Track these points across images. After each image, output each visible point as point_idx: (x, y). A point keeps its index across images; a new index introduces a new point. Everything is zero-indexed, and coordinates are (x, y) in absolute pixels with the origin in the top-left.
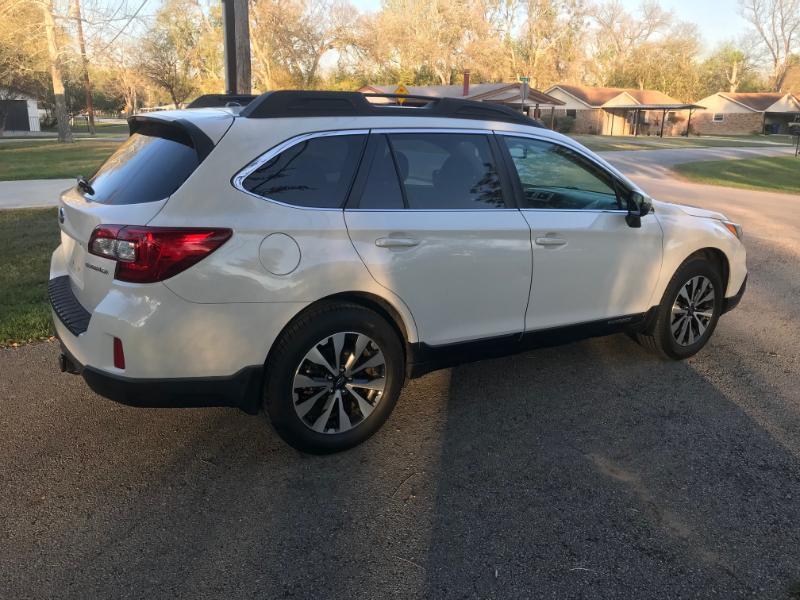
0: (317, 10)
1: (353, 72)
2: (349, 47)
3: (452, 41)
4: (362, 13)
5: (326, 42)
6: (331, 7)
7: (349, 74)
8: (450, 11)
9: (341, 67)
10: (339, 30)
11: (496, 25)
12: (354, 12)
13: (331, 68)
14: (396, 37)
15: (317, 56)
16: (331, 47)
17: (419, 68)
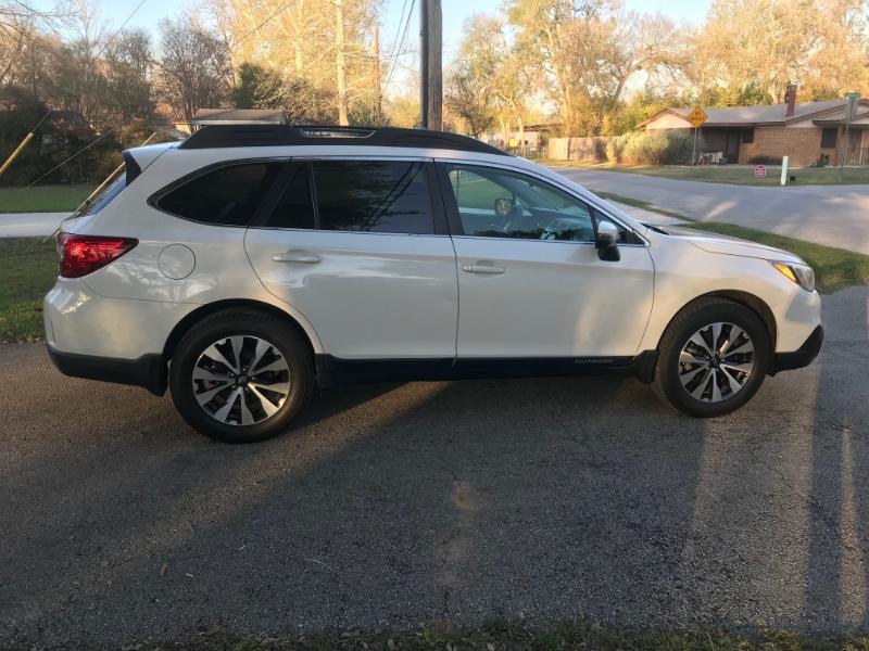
0: (628, 28)
1: (662, 94)
2: (661, 67)
3: (791, 52)
4: (678, 26)
5: (635, 62)
6: (643, 23)
7: (659, 97)
8: (790, 17)
9: (649, 91)
10: (650, 48)
11: (856, 30)
12: (668, 26)
13: (638, 92)
14: (717, 52)
15: (622, 79)
16: (639, 68)
17: (744, 86)
